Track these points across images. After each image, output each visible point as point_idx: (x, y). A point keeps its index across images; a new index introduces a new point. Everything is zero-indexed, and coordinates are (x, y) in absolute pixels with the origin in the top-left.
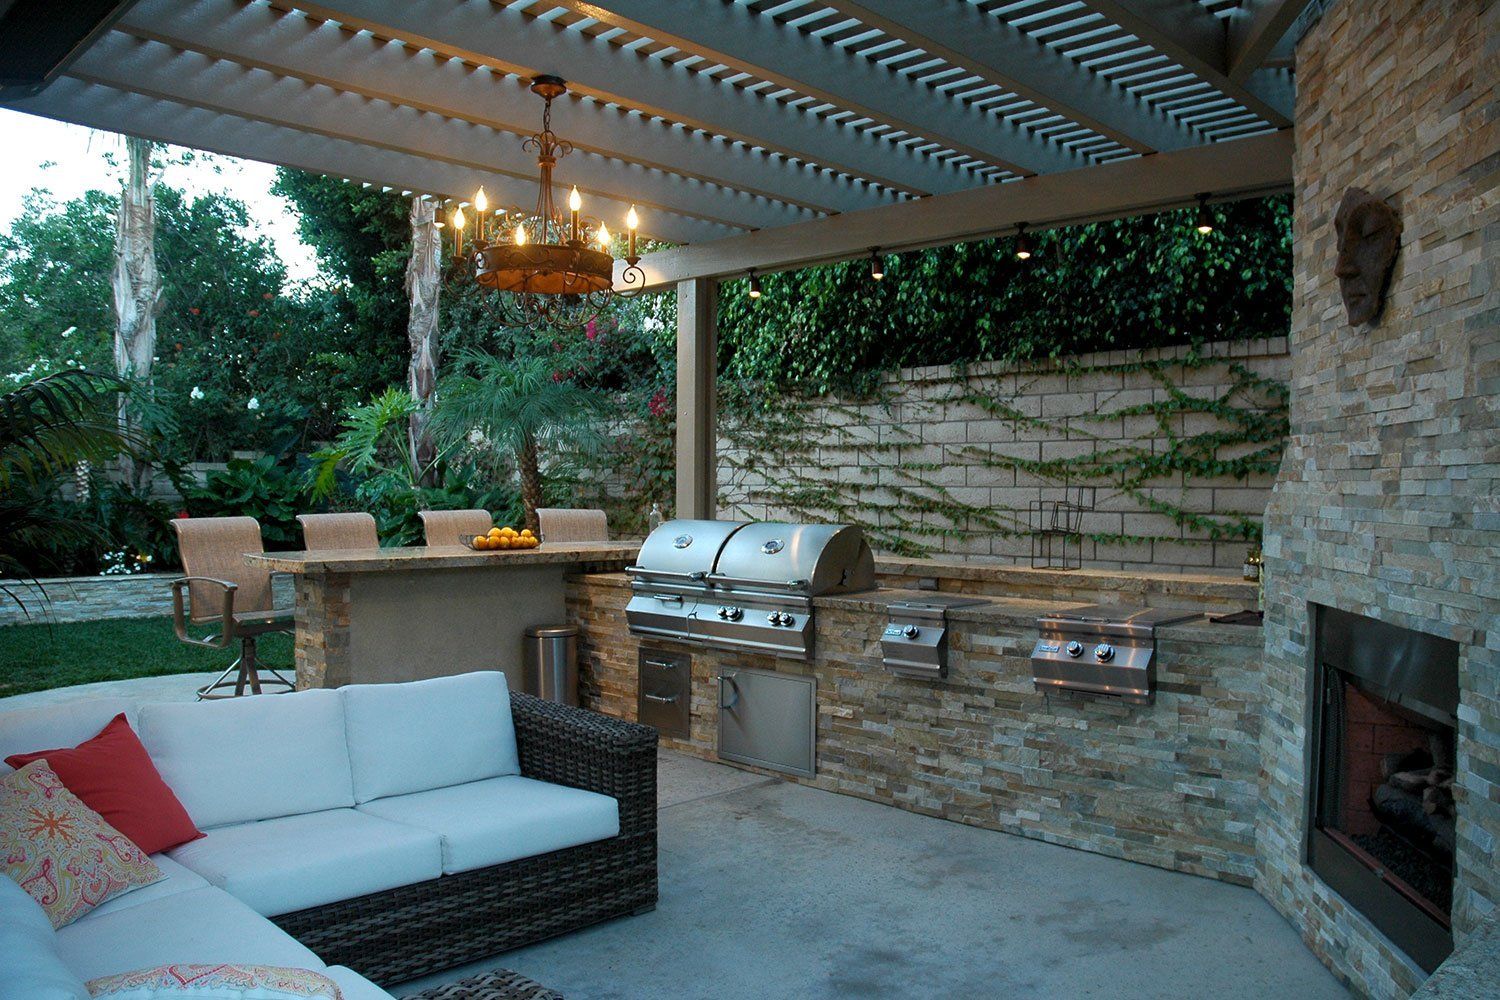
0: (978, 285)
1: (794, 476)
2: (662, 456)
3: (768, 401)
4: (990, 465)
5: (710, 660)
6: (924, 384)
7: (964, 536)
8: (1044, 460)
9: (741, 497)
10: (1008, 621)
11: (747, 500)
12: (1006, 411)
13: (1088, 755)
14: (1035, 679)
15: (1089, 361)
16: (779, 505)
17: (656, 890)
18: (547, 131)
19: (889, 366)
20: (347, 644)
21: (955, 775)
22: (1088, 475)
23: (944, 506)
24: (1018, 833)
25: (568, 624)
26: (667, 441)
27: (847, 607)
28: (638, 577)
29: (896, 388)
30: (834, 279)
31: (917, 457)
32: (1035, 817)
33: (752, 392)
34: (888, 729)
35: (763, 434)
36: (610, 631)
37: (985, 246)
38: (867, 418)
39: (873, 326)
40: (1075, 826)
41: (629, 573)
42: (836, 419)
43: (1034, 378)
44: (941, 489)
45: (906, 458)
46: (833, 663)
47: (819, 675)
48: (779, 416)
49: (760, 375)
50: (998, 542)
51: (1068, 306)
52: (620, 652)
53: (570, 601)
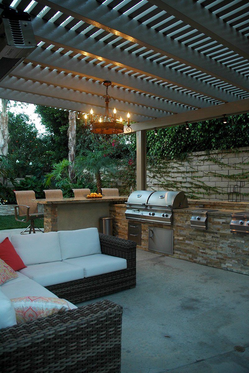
0: (212, 131)
1: (165, 180)
2: (131, 175)
3: (158, 161)
4: (215, 176)
5: (146, 225)
6: (198, 156)
7: (209, 194)
8: (229, 175)
9: (152, 185)
10: (223, 215)
12: (219, 162)
13: (245, 250)
14: (231, 230)
15: (241, 149)
16: (161, 187)
17: (135, 282)
18: (107, 94)
19: (189, 152)
20: (57, 221)
21: (209, 254)
22: (241, 179)
23: (203, 187)
24: (226, 269)
25: (110, 217)
26: (133, 171)
27: (182, 212)
28: (128, 205)
29: (191, 157)
30: (175, 130)
31: (196, 174)
32: (231, 265)
33: (154, 159)
34: (192, 243)
35: (157, 169)
36: (120, 218)
37: (213, 121)
38: (183, 165)
39: (185, 142)
40: (242, 268)
41: (126, 204)
42: (176, 165)
43: (227, 154)
44: (203, 182)
45: (194, 175)
46: (178, 226)
47: (174, 229)
48: (161, 165)
49: (156, 154)
50: (218, 196)
51: (235, 135)
52: (123, 224)
53: (110, 211)
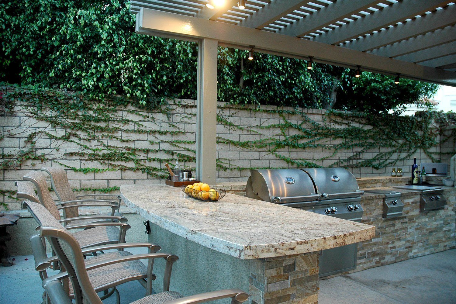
8: (241, 141)
9: (58, 156)
10: (415, 194)
11: (64, 157)
12: (226, 122)
13: (428, 228)
16: (91, 160)
19: (169, 96)
21: (399, 247)
22: (258, 147)
29: (171, 107)
31: (183, 138)
32: (417, 251)
34: (380, 239)
38: (152, 118)
40: (425, 249)
43: (237, 110)
45: (175, 138)
